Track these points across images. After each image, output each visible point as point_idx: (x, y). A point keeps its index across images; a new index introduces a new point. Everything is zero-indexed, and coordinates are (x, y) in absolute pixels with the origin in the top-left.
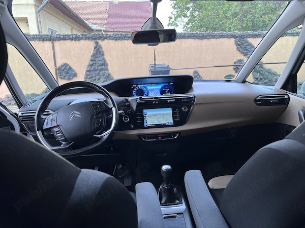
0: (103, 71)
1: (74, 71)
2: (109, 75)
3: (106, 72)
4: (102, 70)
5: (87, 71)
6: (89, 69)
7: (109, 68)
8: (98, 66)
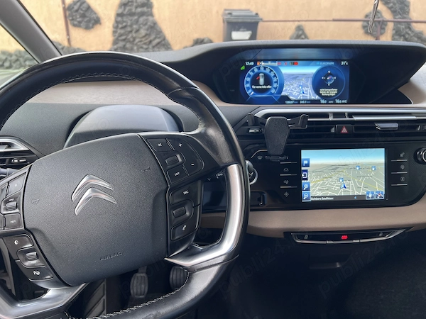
0: (145, 17)
1: (95, 13)
2: (155, 24)
3: (150, 18)
4: (142, 14)
5: (118, 15)
6: (120, 11)
7: (155, 11)
8: (136, 7)
